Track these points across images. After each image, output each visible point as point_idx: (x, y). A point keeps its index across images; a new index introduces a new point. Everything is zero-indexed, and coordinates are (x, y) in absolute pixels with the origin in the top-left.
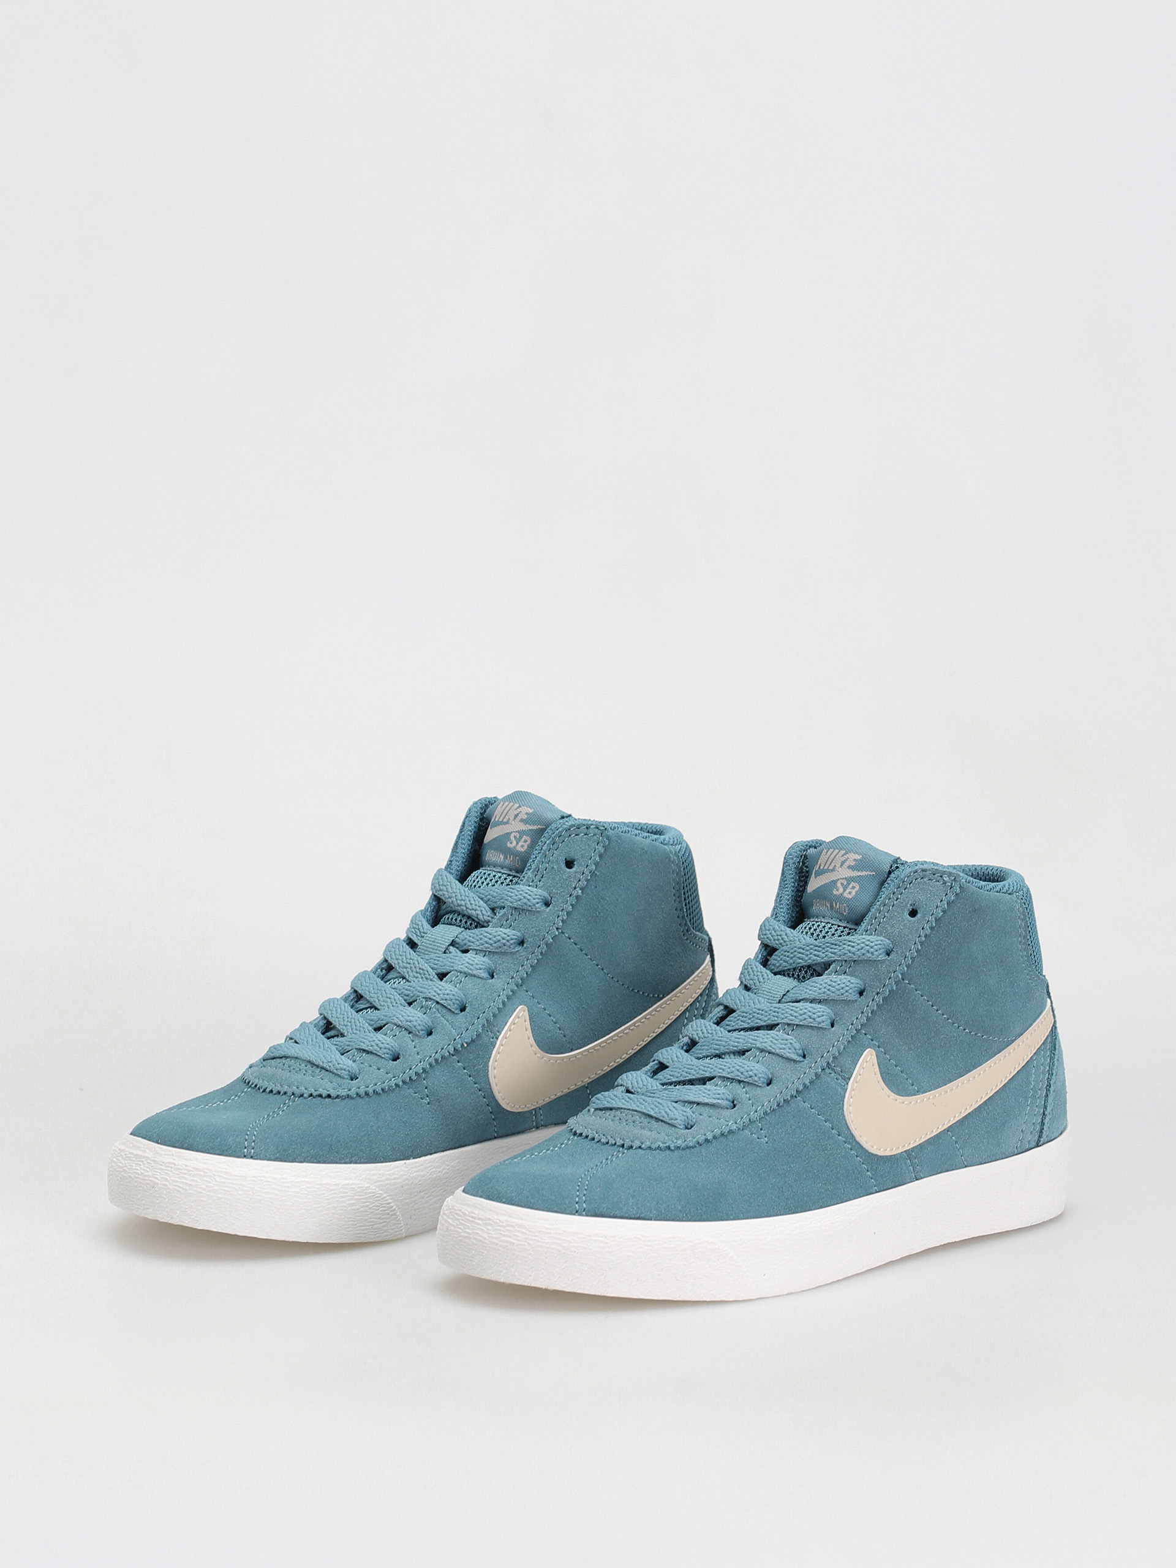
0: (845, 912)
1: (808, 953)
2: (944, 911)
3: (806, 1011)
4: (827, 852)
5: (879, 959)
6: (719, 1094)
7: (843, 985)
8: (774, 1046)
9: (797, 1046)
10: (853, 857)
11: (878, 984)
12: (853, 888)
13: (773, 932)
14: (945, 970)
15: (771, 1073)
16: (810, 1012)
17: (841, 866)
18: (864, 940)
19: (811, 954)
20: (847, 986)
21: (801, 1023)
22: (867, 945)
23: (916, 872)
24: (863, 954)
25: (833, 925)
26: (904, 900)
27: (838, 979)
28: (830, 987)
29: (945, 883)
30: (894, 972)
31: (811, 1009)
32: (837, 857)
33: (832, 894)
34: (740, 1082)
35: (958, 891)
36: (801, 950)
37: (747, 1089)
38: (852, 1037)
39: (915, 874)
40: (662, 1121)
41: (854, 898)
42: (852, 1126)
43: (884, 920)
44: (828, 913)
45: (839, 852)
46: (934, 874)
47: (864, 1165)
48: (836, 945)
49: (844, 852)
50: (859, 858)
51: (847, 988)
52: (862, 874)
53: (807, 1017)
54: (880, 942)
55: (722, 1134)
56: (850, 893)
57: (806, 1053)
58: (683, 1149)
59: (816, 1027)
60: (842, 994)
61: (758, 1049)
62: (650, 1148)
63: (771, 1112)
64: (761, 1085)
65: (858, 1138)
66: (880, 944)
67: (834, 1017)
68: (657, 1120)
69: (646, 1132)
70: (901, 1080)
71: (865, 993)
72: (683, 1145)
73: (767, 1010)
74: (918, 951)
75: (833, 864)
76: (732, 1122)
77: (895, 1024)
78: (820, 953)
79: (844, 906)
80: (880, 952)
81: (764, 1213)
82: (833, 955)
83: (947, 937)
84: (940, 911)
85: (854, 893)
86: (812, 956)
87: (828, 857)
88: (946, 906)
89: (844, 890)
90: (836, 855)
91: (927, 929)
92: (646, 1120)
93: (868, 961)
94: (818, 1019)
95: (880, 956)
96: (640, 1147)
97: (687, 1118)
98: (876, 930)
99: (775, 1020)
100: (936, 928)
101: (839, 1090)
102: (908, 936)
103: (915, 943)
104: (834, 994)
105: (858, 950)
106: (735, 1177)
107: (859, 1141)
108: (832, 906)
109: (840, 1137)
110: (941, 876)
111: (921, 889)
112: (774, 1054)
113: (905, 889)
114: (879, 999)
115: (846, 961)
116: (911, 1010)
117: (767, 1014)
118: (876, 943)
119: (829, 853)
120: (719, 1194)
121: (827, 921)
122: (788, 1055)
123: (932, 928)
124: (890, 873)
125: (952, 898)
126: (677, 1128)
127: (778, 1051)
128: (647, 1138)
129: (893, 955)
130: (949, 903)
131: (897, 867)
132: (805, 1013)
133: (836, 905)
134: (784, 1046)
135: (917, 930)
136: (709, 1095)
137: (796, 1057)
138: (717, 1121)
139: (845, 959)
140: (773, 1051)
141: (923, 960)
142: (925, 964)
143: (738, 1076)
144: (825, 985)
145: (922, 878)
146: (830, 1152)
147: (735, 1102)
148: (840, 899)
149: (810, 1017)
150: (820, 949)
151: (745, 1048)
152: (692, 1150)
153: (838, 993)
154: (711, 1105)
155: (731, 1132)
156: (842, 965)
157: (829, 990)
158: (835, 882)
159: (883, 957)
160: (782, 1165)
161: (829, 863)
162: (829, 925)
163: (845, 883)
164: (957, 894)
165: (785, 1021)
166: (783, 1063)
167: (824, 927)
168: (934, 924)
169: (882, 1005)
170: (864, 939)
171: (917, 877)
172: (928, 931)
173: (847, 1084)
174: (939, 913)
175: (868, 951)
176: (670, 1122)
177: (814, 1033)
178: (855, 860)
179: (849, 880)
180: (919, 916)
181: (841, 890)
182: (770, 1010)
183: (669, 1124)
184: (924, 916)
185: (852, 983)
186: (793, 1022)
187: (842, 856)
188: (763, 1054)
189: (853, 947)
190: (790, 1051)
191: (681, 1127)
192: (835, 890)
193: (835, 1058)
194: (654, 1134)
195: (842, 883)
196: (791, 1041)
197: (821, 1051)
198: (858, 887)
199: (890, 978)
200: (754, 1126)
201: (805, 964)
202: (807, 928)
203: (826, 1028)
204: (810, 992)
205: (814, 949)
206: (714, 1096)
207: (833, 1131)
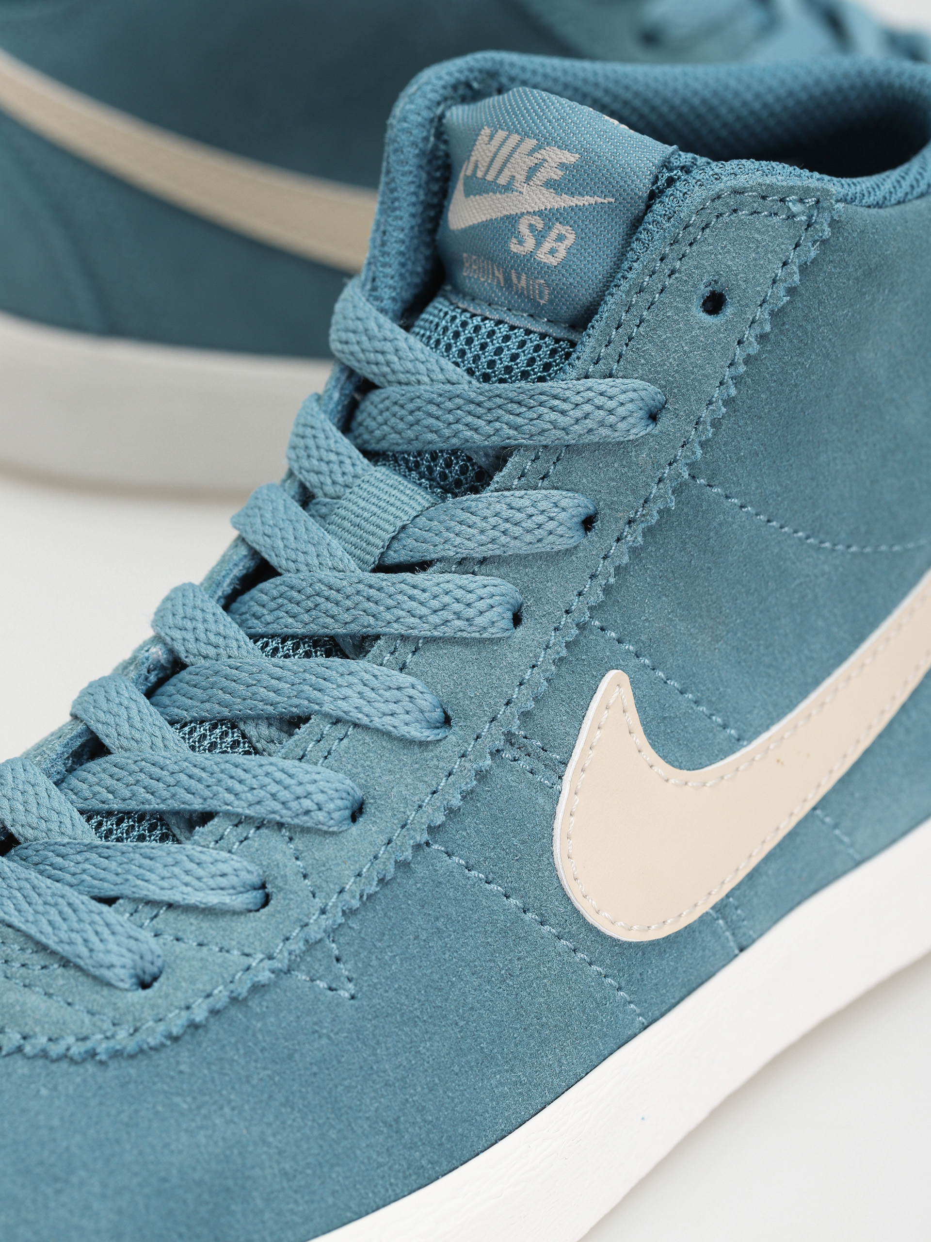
0: (541, 297)
1: (451, 418)
2: (791, 291)
3: (447, 599)
4: (491, 137)
5: (631, 437)
6: (223, 875)
7: (541, 519)
8: (367, 709)
9: (426, 701)
10: (556, 156)
11: (631, 498)
12: (560, 238)
13: (364, 338)
14: (799, 432)
15: (361, 787)
16: (458, 601)
17: (528, 179)
18: (591, 394)
19: (457, 422)
20: (551, 519)
21: (436, 633)
22: (599, 408)
23: (719, 197)
24: (590, 431)
25: (512, 328)
26: (690, 276)
27: (526, 502)
28: (508, 525)
29: (791, 216)
30: (670, 464)
31: (459, 593)
32: (516, 155)
33: (509, 251)
34: (280, 825)
35: (827, 232)
36: (433, 409)
37: (299, 843)
38: (568, 645)
39: (717, 202)
40: (78, 968)
41: (563, 264)
42: (574, 891)
43: (641, 329)
44: (499, 295)
45: (521, 141)
46: (764, 198)
47: (609, 980)
48: (519, 403)
49: (535, 142)
50: (573, 160)
51: (551, 525)
52: (580, 203)
53: (451, 617)
54: (631, 395)
55: (234, 1000)
56: (552, 252)
57: (450, 713)
58: (132, 1057)
59: (474, 639)
60: (540, 541)
61: (326, 715)
62: (44, 1054)
63: (364, 904)
64: (335, 829)
65: (592, 918)
66: (632, 401)
67: (520, 598)
68: (65, 963)
69: (34, 1000)
70: (697, 724)
71: (598, 525)
72: (131, 1046)
73: (350, 590)
74: (729, 402)
75: (506, 171)
76: (260, 956)
77: (677, 588)
78: (481, 423)
79: (540, 285)
80: (631, 420)
81: (349, 1208)
82: (512, 432)
83: (802, 354)
84: (782, 293)
85: (562, 253)
86: (460, 427)
87: (493, 150)
88: (797, 278)
89: (538, 244)
90: (514, 150)
91: (750, 343)
92: (37, 960)
93: (600, 446)
94: (479, 621)
95: (633, 431)
96: (19, 1049)
97: (142, 957)
98: (620, 356)
99: (369, 626)
100: (772, 336)
101: (541, 801)
102: (702, 368)
103: (721, 383)
104: (517, 543)
105: (577, 421)
106: (269, 1125)
107: (596, 925)
108: (508, 280)
109: (547, 928)
110: (782, 200)
111: (733, 242)
112: (366, 728)
113: (691, 244)
114: (635, 537)
115: (545, 447)
116: (717, 549)
117: (349, 603)
118: (622, 398)
119: (496, 142)
120: (228, 1190)
121: (497, 317)
122: (404, 730)
123: (762, 338)
124: (653, 196)
125: (813, 254)
126: (116, 987)
127: (377, 722)
128: (37, 1022)
129: (666, 421)
130: (804, 269)
131: (671, 181)
132: (444, 607)
133: (519, 278)
134: (392, 707)
135: (725, 349)
136: (199, 879)
137: (427, 733)
138: (220, 958)
139: (545, 443)
140: (365, 720)
141: (741, 423)
142: (749, 429)
143: (274, 812)
144: (493, 521)
145: (735, 211)
146: (521, 979)
147: (270, 888)
148: (527, 263)
149: (458, 616)
150: (480, 411)
151: (294, 710)
152: (155, 1056)
153: (528, 538)
154: (204, 910)
155: (257, 988)
156: (537, 458)
157: (504, 533)
158: (512, 220)
159: (640, 430)
160: (396, 1055)
161: (497, 165)
162: (504, 329)
163: (540, 226)
164: (824, 242)
165: (397, 628)
166: (391, 751)
167: (491, 334)
168: (768, 328)
169: (643, 548)
170: (589, 389)
171: (721, 209)
172: (754, 348)
173: (560, 777)
174: (780, 299)
175: (602, 424)
176: (97, 972)
177: (468, 654)
178: (562, 166)
179: (550, 217)
180: (729, 311)
181: (530, 243)
182: (358, 592)
183: (95, 978)
184: (741, 313)
185: (564, 509)
186: (415, 632)
187: (531, 153)
188: (340, 731)
189: (563, 413)
190: (407, 718)
191: (127, 986)
192: (514, 241)
193: (526, 715)
194: (55, 1009)
195: (531, 225)
196: (412, 692)
197: (489, 705)
198: (571, 238)
199: (660, 480)
200: (319, 955)
201: (444, 446)
202: (450, 334)
203: (500, 639)
204: (458, 540)
205: (467, 408)
206: (212, 883)
207: (530, 915)
